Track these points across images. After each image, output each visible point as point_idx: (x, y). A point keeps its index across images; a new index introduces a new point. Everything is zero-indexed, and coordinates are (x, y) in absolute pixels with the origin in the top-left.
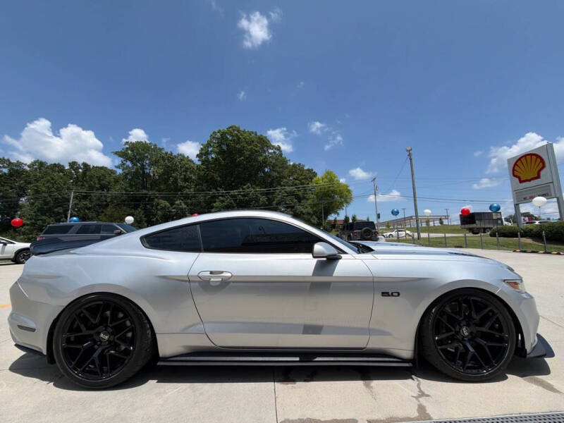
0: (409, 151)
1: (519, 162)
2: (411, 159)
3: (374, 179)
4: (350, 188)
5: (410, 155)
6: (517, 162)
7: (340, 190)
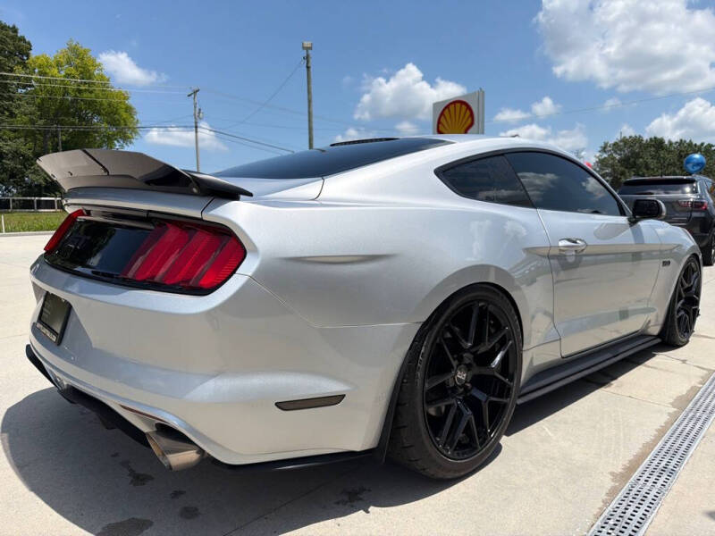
0: (307, 49)
1: (447, 110)
2: (308, 67)
3: (195, 92)
4: (130, 102)
5: (307, 58)
6: (444, 110)
7: (109, 105)
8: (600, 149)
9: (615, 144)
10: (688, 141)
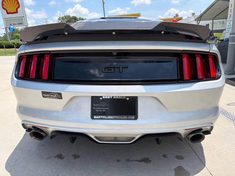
8: (58, 19)
9: (62, 18)
10: (82, 18)
